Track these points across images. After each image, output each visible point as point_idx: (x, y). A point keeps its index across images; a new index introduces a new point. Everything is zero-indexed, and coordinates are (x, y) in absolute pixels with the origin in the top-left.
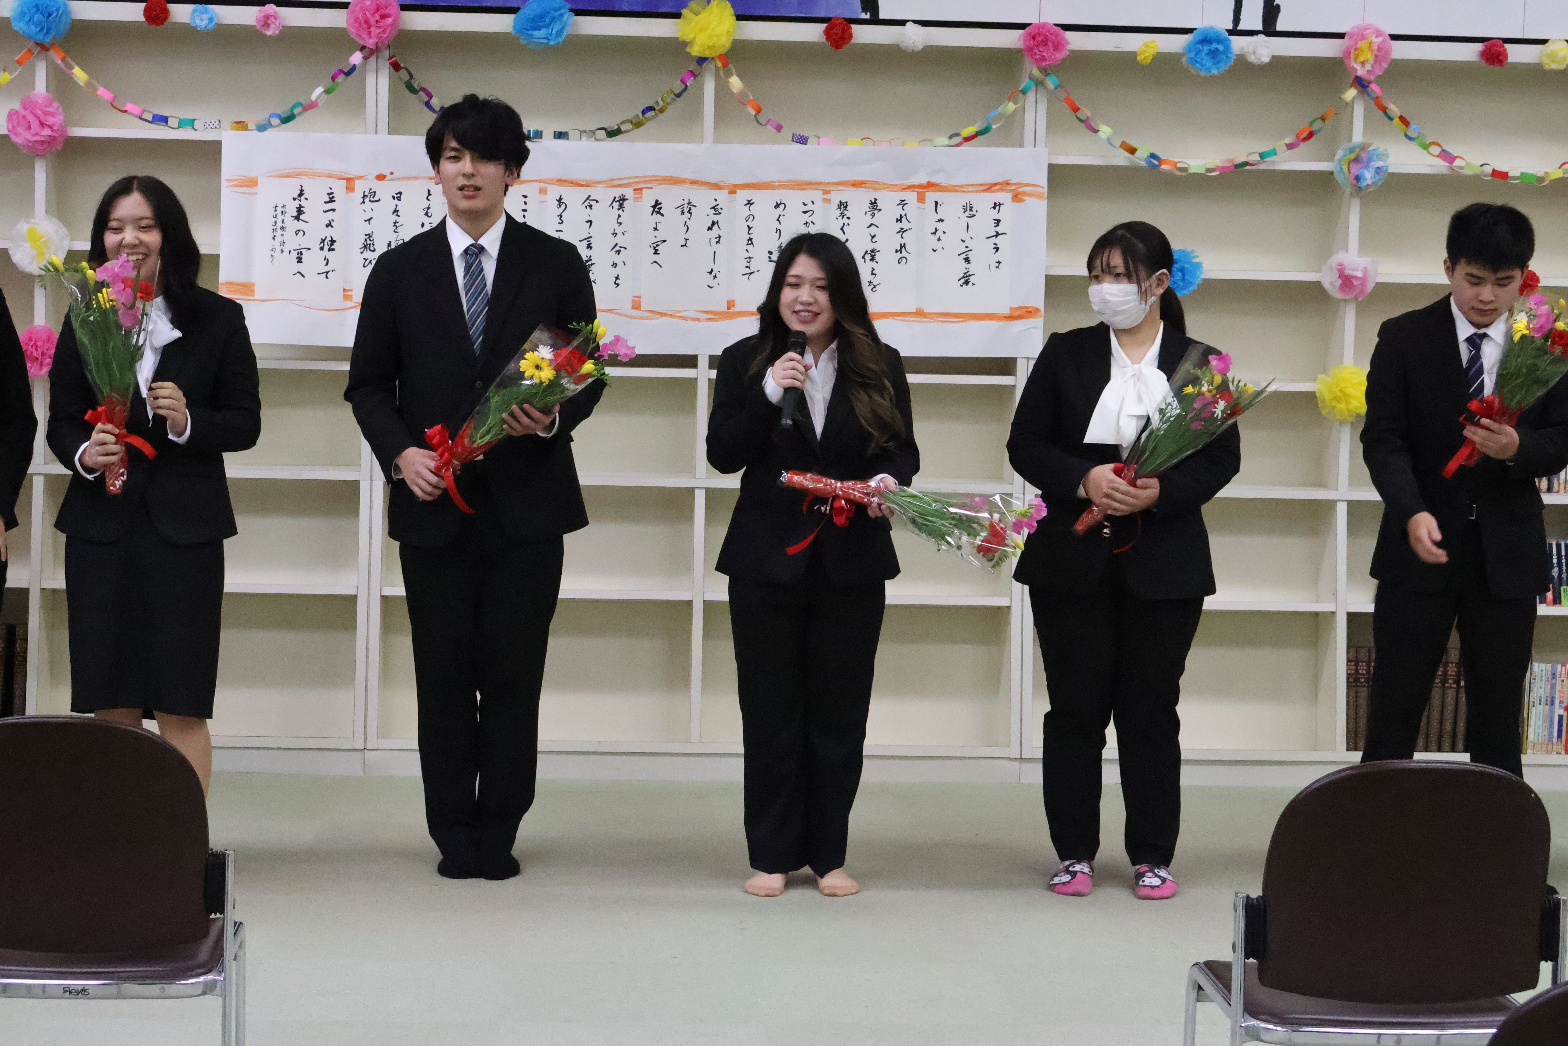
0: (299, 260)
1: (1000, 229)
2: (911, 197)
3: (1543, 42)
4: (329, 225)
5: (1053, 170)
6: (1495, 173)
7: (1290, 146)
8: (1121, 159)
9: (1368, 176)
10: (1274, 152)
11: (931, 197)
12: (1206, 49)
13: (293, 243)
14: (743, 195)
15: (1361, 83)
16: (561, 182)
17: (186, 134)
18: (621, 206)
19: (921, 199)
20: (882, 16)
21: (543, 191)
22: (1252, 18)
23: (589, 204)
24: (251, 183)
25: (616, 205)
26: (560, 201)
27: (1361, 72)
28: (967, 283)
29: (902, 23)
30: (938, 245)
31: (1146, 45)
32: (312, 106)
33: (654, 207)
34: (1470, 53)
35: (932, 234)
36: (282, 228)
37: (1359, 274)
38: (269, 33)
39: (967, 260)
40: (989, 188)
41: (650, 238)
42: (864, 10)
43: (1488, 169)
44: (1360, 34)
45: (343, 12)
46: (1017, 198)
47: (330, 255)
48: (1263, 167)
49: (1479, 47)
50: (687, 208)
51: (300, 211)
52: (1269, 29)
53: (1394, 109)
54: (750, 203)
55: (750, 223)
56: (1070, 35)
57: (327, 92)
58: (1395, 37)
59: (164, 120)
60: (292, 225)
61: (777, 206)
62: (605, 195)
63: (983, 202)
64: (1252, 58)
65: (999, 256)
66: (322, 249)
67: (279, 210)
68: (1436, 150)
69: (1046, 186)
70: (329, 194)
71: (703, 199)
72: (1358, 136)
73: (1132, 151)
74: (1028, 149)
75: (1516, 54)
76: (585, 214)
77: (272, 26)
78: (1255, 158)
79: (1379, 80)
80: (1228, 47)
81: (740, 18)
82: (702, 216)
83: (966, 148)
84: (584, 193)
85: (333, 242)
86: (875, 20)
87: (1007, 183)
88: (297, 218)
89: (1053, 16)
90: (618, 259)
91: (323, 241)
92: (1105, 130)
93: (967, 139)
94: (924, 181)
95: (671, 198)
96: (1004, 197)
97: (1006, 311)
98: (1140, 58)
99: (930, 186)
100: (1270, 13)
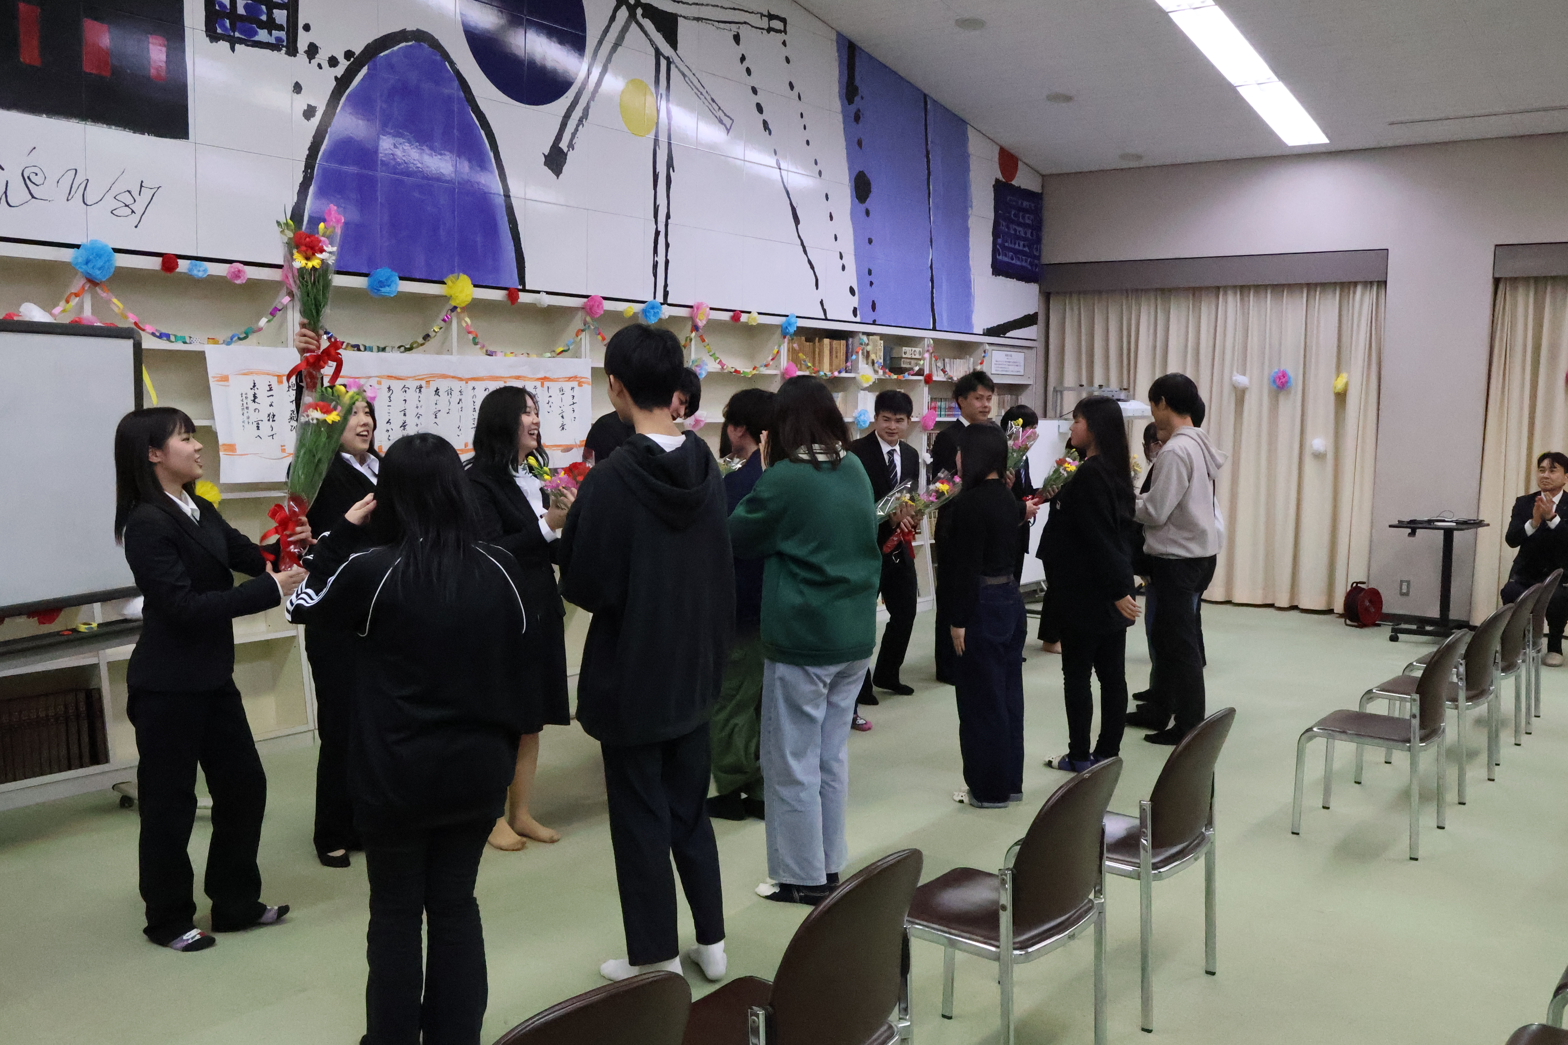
0: (258, 428)
1: (574, 401)
2: (538, 384)
3: (750, 313)
4: (271, 405)
5: (593, 370)
6: (736, 371)
11: (546, 384)
12: (652, 311)
13: (254, 417)
14: (472, 384)
15: (697, 330)
16: (390, 377)
17: (179, 346)
18: (420, 391)
19: (542, 385)
20: (527, 288)
21: (379, 383)
22: (660, 297)
23: (405, 389)
24: (225, 379)
25: (418, 390)
26: (389, 388)
27: (697, 324)
28: (563, 429)
29: (538, 292)
30: (550, 409)
31: (630, 307)
32: (260, 329)
33: (436, 391)
34: (729, 317)
36: (247, 408)
37: (703, 419)
38: (238, 282)
39: (563, 417)
40: (570, 379)
41: (433, 409)
42: (520, 285)
43: (733, 370)
44: (700, 306)
45: (279, 271)
46: (580, 384)
47: (273, 424)
49: (731, 314)
50: (450, 392)
51: (255, 396)
52: (665, 302)
53: (707, 342)
54: (474, 388)
55: (474, 400)
56: (604, 302)
57: (269, 321)
58: (711, 309)
59: (168, 337)
60: (252, 406)
61: (485, 390)
62: (413, 384)
63: (567, 386)
65: (575, 415)
66: (269, 420)
67: (244, 396)
68: (718, 361)
69: (590, 378)
70: (269, 385)
71: (456, 385)
72: (693, 354)
74: (583, 359)
75: (744, 318)
76: (403, 396)
77: (242, 278)
79: (703, 328)
80: (660, 311)
81: (475, 286)
82: (456, 396)
83: (559, 359)
84: (401, 384)
85: (274, 416)
86: (524, 290)
87: (576, 377)
88: (254, 401)
90: (418, 422)
91: (269, 415)
93: (559, 354)
94: (543, 376)
95: (443, 385)
96: (575, 384)
98: (625, 314)
99: (545, 379)
100: (666, 294)
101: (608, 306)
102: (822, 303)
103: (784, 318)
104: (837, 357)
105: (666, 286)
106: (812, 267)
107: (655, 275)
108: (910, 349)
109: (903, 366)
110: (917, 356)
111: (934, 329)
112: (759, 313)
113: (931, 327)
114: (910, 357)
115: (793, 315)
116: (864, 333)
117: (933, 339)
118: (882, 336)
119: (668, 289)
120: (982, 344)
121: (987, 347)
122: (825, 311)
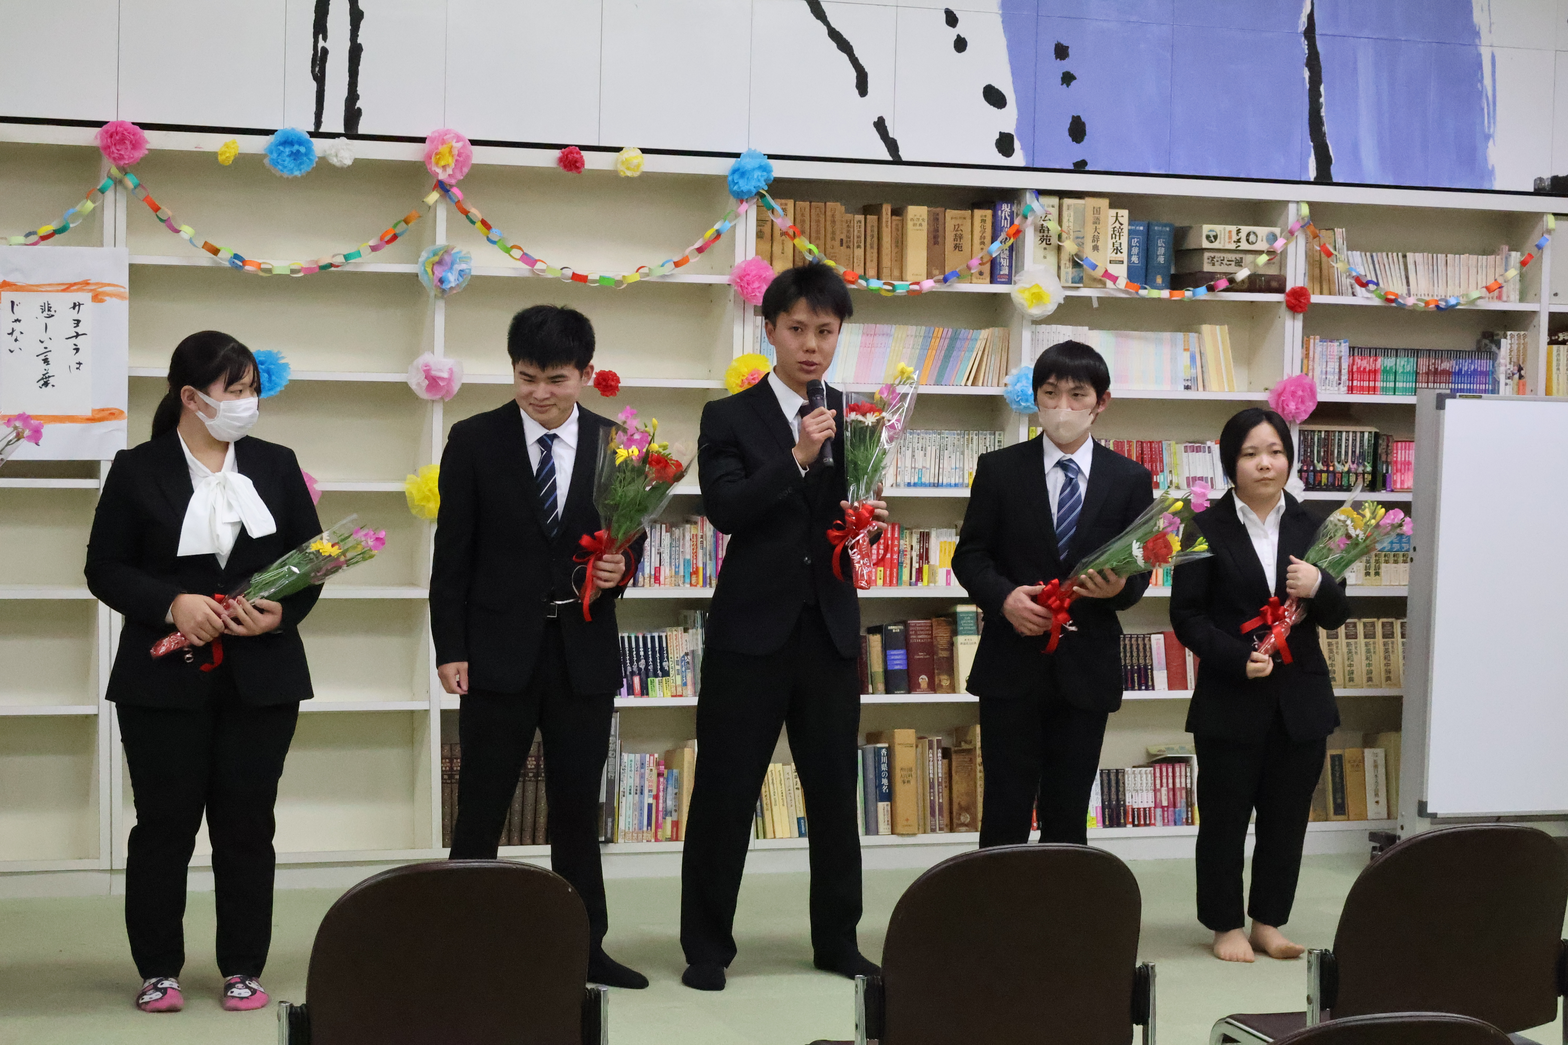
1: (80, 330)
3: (618, 150)
5: (134, 270)
6: (576, 277)
7: (374, 249)
8: (204, 259)
9: (452, 279)
10: (358, 254)
11: (7, 296)
12: (287, 150)
15: (443, 187)
22: (334, 121)
27: (442, 176)
28: (46, 384)
30: (14, 346)
31: (226, 145)
34: (548, 159)
35: (9, 334)
37: (445, 375)
39: (46, 361)
40: (68, 288)
43: (569, 273)
44: (441, 138)
46: (97, 298)
48: (348, 268)
49: (557, 153)
52: (351, 131)
53: (476, 213)
56: (148, 134)
58: (474, 143)
63: (62, 302)
64: (334, 161)
65: (79, 357)
68: (517, 254)
69: (127, 286)
72: (441, 239)
73: (215, 251)
74: (107, 249)
75: (592, 161)
78: (340, 260)
79: (460, 184)
80: (309, 150)
83: (43, 247)
87: (86, 283)
89: (130, 115)
92: (187, 231)
93: (44, 238)
96: (84, 297)
97: (89, 414)
98: (221, 158)
99: (6, 285)
100: (352, 115)
101: (155, 140)
102: (880, 125)
103: (732, 161)
104: (957, 247)
105: (352, 96)
106: (844, 46)
107: (320, 78)
108: (1234, 228)
109: (1207, 268)
110: (1262, 245)
111: (1324, 178)
112: (644, 151)
113: (1312, 175)
114: (1233, 246)
115: (752, 155)
116: (1041, 193)
117: (1311, 204)
118: (1117, 200)
119: (359, 104)
120: (1537, 216)
121: (1551, 222)
122: (892, 145)
